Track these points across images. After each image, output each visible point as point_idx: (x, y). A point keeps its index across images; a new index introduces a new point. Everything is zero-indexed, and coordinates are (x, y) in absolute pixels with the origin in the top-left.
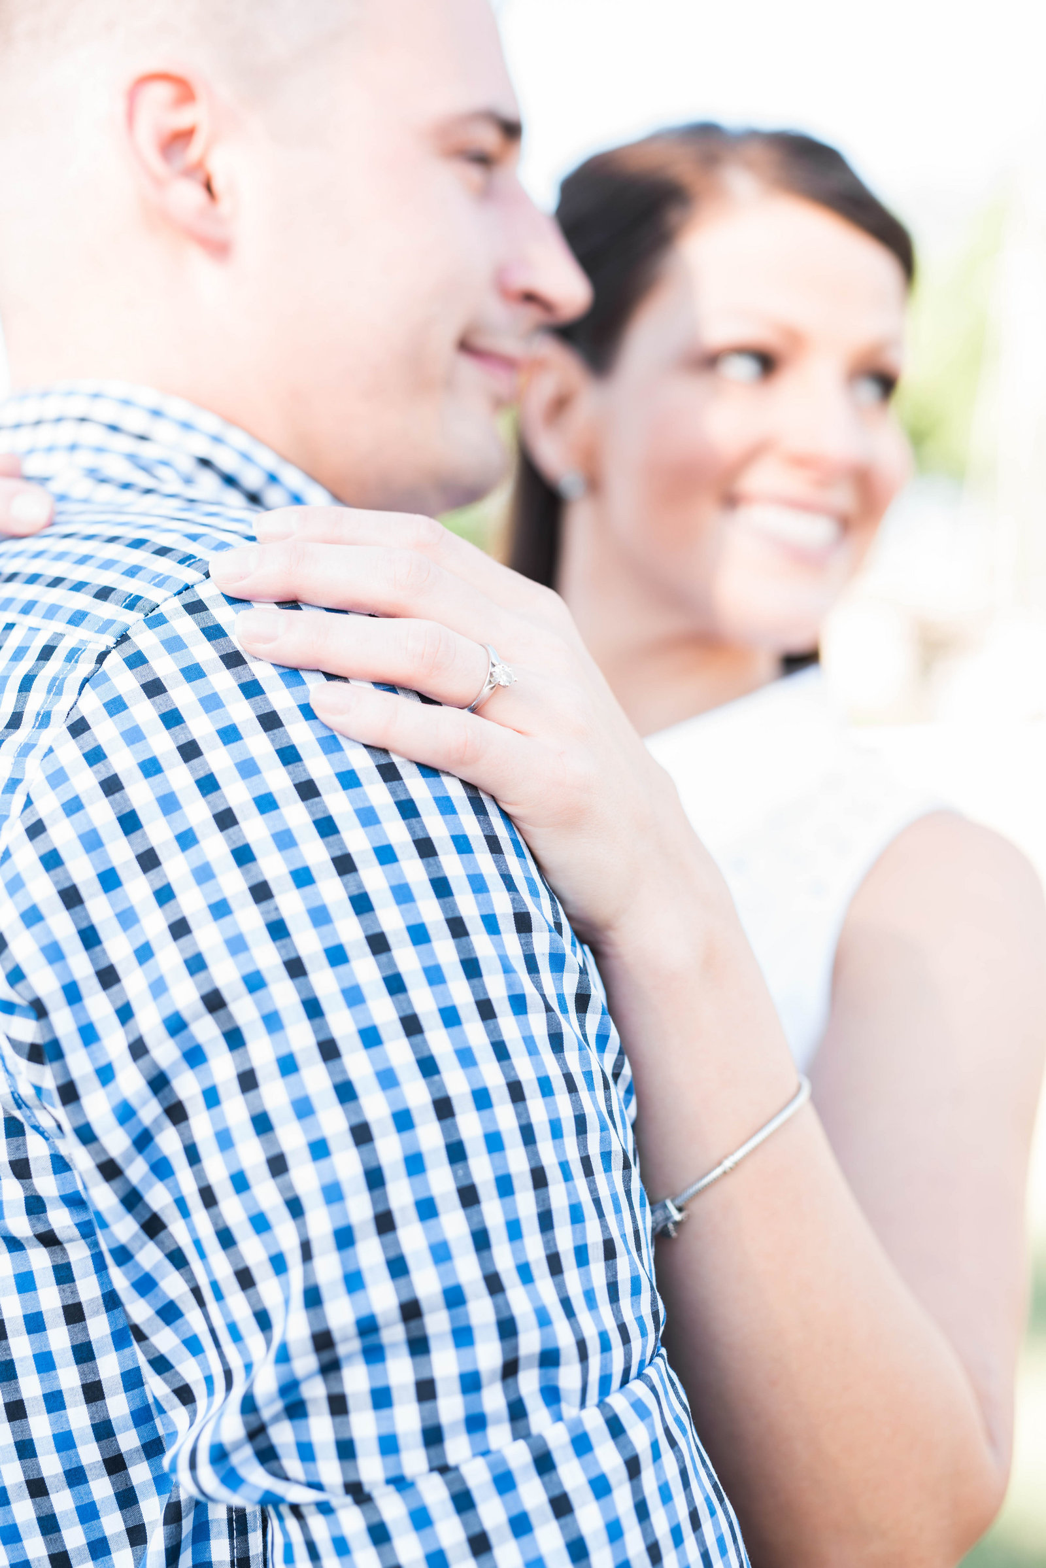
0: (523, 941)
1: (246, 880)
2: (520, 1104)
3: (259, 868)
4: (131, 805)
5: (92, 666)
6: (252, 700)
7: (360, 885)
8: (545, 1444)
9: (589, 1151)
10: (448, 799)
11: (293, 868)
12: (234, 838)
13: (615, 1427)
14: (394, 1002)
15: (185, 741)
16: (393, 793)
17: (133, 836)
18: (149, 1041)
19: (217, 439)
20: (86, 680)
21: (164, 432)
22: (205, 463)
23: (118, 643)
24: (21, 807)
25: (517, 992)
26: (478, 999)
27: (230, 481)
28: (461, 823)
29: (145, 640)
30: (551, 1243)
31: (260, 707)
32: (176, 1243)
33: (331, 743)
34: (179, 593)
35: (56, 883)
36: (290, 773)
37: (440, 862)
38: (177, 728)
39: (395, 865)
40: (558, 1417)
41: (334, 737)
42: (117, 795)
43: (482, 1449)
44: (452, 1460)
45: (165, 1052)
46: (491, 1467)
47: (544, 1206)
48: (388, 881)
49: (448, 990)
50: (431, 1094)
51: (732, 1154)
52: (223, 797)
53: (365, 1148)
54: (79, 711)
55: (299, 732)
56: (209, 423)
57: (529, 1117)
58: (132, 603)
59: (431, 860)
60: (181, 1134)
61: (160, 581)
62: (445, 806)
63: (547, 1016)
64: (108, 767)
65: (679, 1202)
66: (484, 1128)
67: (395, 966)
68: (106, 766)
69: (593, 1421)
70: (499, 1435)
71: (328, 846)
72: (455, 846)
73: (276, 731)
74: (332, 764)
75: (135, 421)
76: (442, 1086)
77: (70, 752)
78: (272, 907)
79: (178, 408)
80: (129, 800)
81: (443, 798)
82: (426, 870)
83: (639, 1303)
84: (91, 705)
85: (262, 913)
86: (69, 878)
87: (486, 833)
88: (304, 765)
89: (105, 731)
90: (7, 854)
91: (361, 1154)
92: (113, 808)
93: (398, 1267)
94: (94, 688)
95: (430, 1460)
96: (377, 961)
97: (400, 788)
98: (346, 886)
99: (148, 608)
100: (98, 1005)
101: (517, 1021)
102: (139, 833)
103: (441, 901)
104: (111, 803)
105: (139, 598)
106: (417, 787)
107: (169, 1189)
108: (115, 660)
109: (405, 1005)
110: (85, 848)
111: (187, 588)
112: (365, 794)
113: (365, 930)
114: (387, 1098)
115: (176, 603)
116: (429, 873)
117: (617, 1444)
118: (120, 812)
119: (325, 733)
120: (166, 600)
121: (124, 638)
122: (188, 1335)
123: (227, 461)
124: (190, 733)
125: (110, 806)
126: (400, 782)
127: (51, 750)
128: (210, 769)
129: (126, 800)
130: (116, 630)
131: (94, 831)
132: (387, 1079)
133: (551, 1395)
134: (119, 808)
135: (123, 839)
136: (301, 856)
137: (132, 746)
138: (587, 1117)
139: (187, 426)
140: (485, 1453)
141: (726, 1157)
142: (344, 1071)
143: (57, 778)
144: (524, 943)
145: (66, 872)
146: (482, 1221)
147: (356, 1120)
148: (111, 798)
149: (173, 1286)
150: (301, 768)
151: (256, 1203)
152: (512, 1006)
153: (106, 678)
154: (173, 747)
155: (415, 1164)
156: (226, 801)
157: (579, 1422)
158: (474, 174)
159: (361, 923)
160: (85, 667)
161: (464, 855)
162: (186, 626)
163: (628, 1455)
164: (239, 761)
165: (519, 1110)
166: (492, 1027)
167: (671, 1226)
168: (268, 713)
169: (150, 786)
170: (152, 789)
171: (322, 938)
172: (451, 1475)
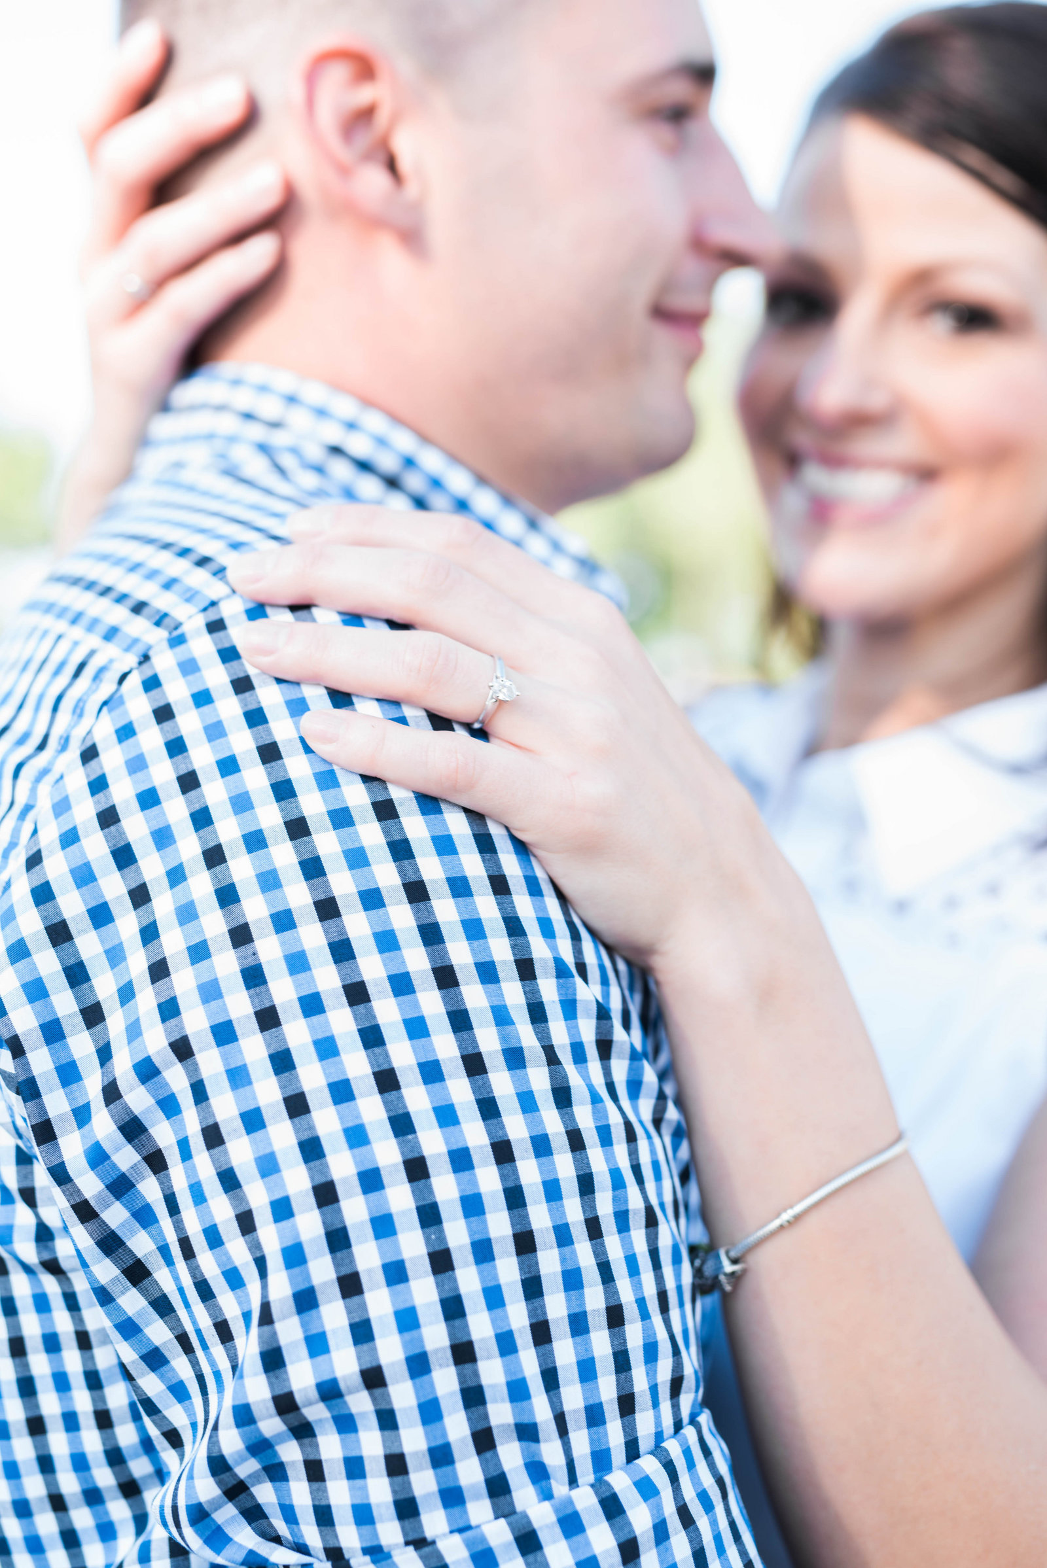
0: (527, 989)
1: (227, 922)
2: (507, 1166)
3: (242, 910)
4: (127, 839)
5: (114, 686)
6: (255, 729)
7: (342, 930)
8: (529, 1523)
9: (598, 1211)
10: (449, 838)
11: (274, 911)
12: (220, 877)
13: (612, 1507)
14: (368, 1056)
15: (186, 771)
16: (386, 832)
17: (126, 870)
18: (122, 1086)
19: (351, 426)
20: (105, 703)
21: (299, 419)
22: (336, 450)
23: (140, 663)
24: (29, 835)
25: (514, 1045)
26: (465, 1053)
27: (364, 466)
28: (461, 864)
29: (164, 662)
30: (539, 1311)
31: (262, 737)
32: (161, 1289)
33: (327, 780)
34: (205, 610)
35: (44, 919)
36: (282, 810)
37: (432, 907)
38: (180, 757)
39: (381, 911)
40: (547, 1495)
41: (332, 772)
42: (113, 828)
43: (461, 1524)
44: (429, 1534)
45: (138, 1099)
46: (468, 1544)
47: (529, 1272)
48: (372, 928)
49: (431, 1044)
50: (403, 1154)
51: (791, 1207)
52: (215, 832)
53: (328, 1209)
54: (92, 738)
55: (297, 767)
56: (346, 407)
57: (518, 1178)
58: (160, 620)
59: (421, 905)
60: (161, 1183)
61: (190, 596)
62: (445, 845)
63: (549, 1070)
64: (108, 797)
65: (733, 1254)
66: (460, 1191)
67: (374, 1017)
68: (106, 796)
69: (585, 1500)
70: (479, 1510)
71: (312, 889)
72: (451, 889)
73: (273, 764)
74: (325, 801)
75: (270, 408)
76: (417, 1145)
77: (77, 779)
78: (250, 952)
79: (315, 393)
80: (124, 833)
81: (443, 837)
82: (415, 916)
83: (656, 1371)
84: (103, 731)
85: (239, 958)
86: (59, 913)
87: (491, 873)
88: (297, 802)
89: (112, 759)
90: (8, 885)
91: (323, 1214)
92: (107, 841)
93: (362, 1332)
94: (110, 711)
95: (405, 1534)
96: (354, 1013)
97: (395, 828)
98: (326, 932)
99: (173, 625)
100: (81, 1044)
101: (512, 1076)
102: (133, 867)
103: (429, 948)
104: (105, 836)
105: (166, 615)
106: (415, 826)
107: (152, 1236)
108: (135, 680)
109: (381, 1060)
110: (76, 883)
111: (213, 604)
112: (356, 833)
113: (342, 980)
114: (354, 1157)
115: (200, 621)
116: (417, 919)
117: (612, 1526)
118: (114, 845)
119: (323, 768)
120: (190, 617)
121: (145, 658)
122: (174, 1381)
123: (359, 446)
124: (191, 763)
125: (104, 839)
126: (396, 820)
127: (62, 777)
128: (205, 802)
129: (122, 833)
130: (139, 649)
131: (87, 865)
132: (356, 1136)
133: (537, 1472)
134: (113, 842)
135: (117, 875)
136: (285, 898)
137: (133, 776)
138: (594, 1177)
139: (321, 413)
140: (463, 1529)
141: (785, 1210)
142: (312, 1127)
143: (62, 807)
144: (529, 992)
145: (57, 907)
146: (456, 1288)
147: (320, 1180)
148: (106, 830)
149: (158, 1333)
150: (294, 805)
151: (229, 1259)
152: (507, 1060)
153: (121, 701)
154: (173, 776)
155: (383, 1226)
156: (217, 837)
157: (570, 1502)
158: (665, 132)
159: (339, 971)
160: (107, 688)
161: (460, 899)
162: (203, 646)
163: (625, 1537)
164: (233, 794)
165: (506, 1172)
166: (480, 1082)
167: (722, 1278)
168: (268, 744)
169: (146, 819)
170: (148, 822)
171: (297, 986)
172: (426, 1550)
